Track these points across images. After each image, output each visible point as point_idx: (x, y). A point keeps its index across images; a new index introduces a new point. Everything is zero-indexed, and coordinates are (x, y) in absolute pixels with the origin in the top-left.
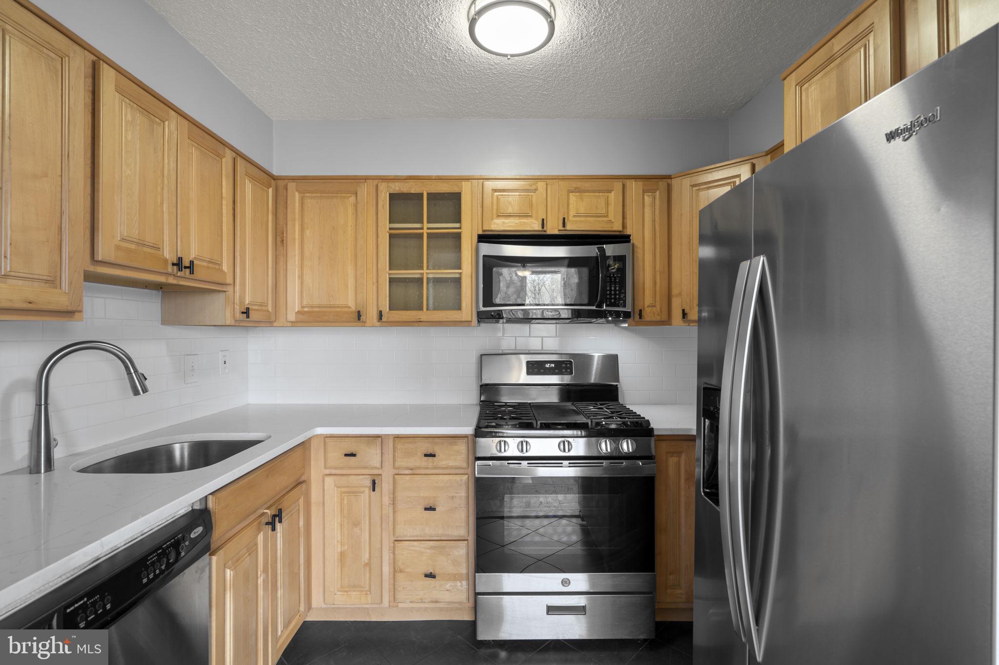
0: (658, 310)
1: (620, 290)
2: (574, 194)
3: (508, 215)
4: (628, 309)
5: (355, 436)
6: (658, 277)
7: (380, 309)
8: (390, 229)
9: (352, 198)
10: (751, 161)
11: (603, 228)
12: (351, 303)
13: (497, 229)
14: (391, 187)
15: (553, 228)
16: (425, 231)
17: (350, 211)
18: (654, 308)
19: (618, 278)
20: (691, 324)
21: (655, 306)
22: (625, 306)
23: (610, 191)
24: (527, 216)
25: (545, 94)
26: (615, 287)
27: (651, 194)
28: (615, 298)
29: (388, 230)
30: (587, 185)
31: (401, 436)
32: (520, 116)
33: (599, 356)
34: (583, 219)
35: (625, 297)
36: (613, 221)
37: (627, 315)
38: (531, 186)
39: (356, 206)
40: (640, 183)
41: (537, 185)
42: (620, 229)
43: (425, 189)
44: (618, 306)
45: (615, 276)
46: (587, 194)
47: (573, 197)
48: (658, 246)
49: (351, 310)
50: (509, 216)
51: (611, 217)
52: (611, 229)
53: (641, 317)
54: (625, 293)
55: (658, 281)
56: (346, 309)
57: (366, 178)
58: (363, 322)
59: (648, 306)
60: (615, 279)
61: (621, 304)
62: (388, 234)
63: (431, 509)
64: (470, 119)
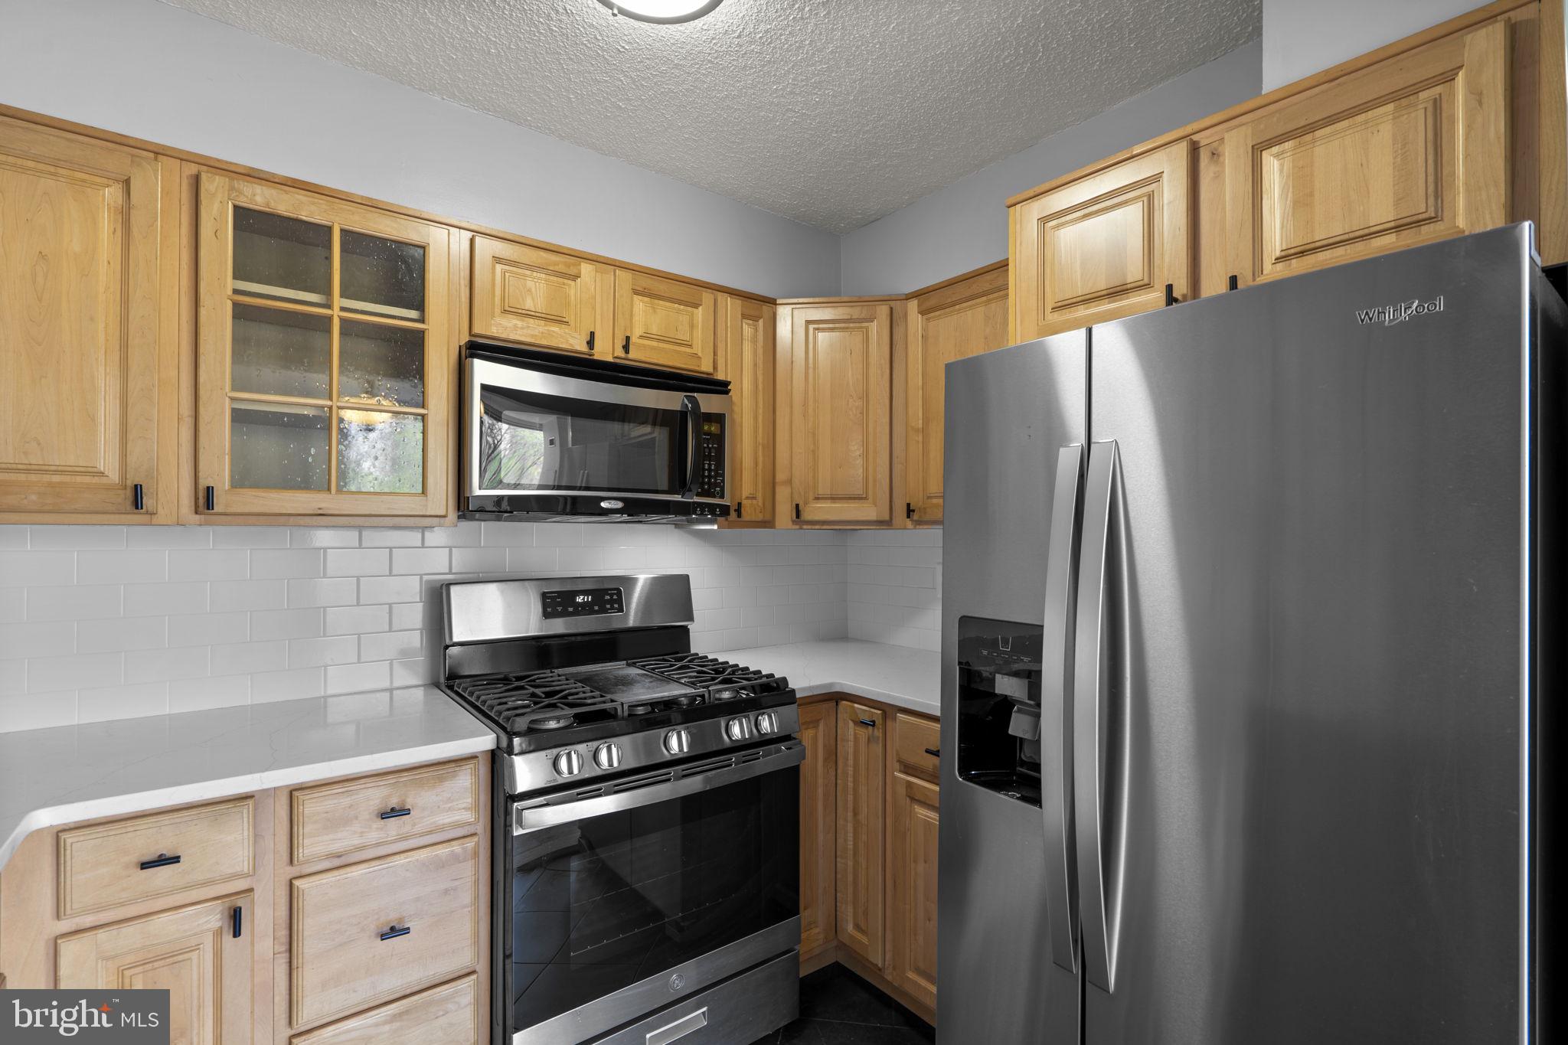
0: (760, 504)
1: (716, 471)
2: (640, 297)
3: (524, 312)
4: (726, 501)
5: (169, 809)
6: (760, 453)
7: (204, 483)
8: (236, 292)
9: (111, 189)
10: (890, 302)
11: (685, 364)
12: (107, 462)
13: (504, 336)
14: (241, 193)
15: (605, 351)
16: (336, 313)
17: (106, 223)
18: (754, 502)
19: (713, 450)
20: (805, 527)
21: (754, 498)
22: (722, 497)
23: (696, 306)
24: (560, 321)
25: (620, 107)
26: (710, 465)
27: (751, 322)
28: (709, 483)
29: (230, 292)
30: (661, 287)
31: (310, 785)
32: (549, 129)
33: (646, 579)
34: (655, 344)
35: (723, 481)
36: (700, 354)
37: (725, 511)
38: (569, 267)
39: (125, 215)
40: (738, 302)
41: (578, 267)
42: (711, 370)
43: (339, 219)
44: (714, 496)
45: (710, 446)
46: (661, 302)
47: (640, 304)
48: (761, 405)
49: (104, 480)
50: (527, 315)
51: (697, 349)
52: (697, 368)
53: (739, 515)
54: (723, 476)
55: (760, 459)
56: (96, 480)
57: (159, 152)
58: (147, 513)
59: (747, 498)
60: (710, 453)
61: (718, 493)
62: (229, 304)
63: (394, 931)
64: (443, 99)
